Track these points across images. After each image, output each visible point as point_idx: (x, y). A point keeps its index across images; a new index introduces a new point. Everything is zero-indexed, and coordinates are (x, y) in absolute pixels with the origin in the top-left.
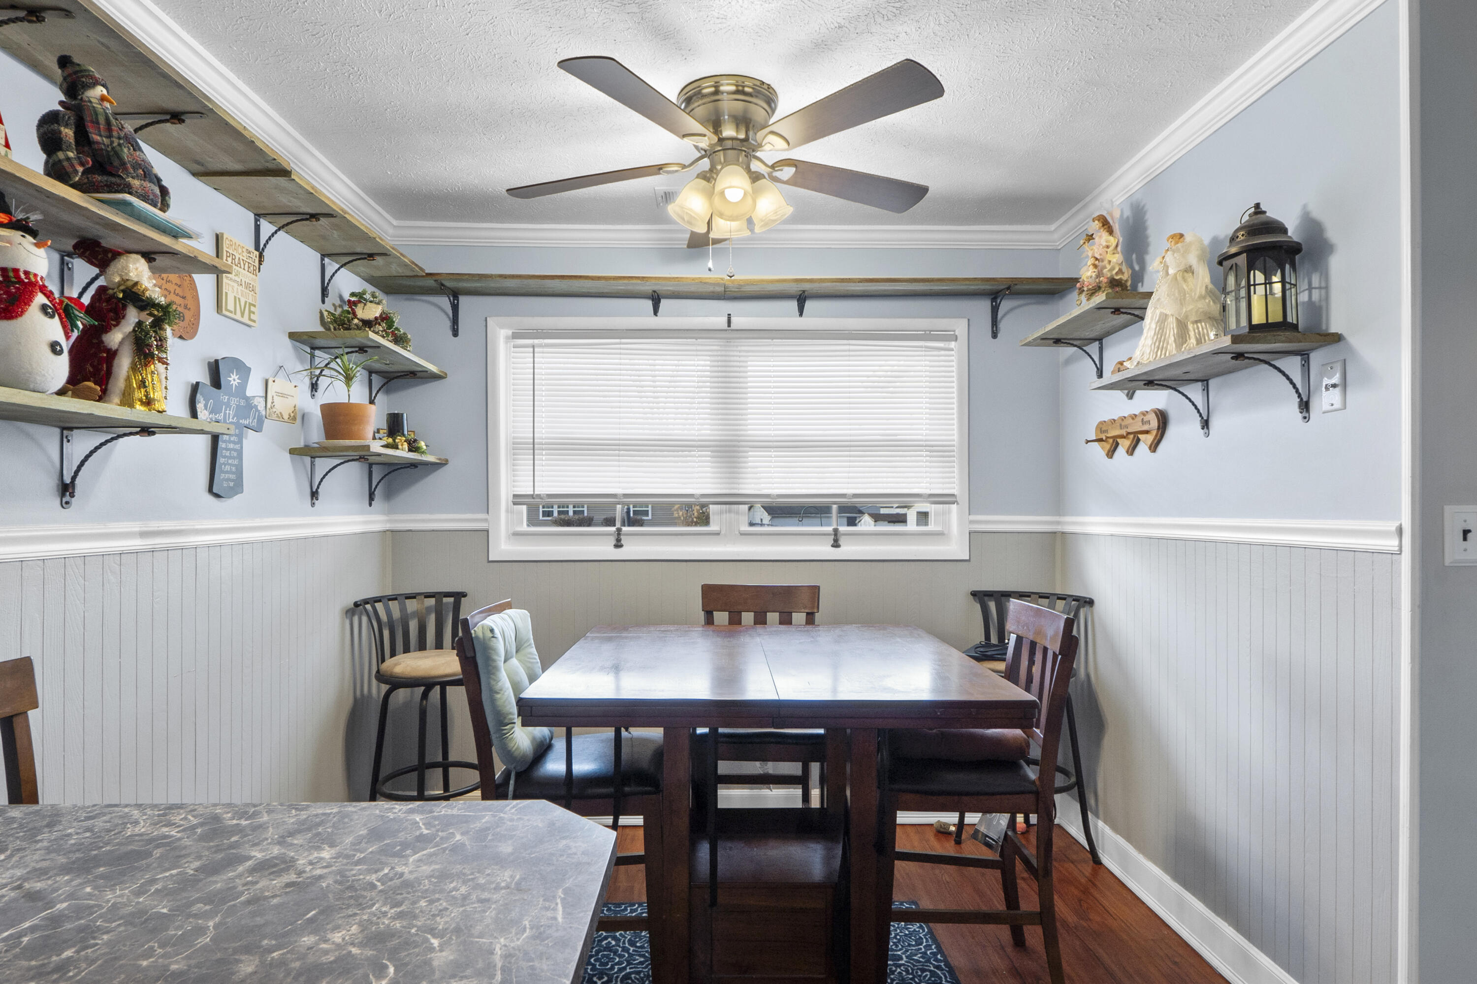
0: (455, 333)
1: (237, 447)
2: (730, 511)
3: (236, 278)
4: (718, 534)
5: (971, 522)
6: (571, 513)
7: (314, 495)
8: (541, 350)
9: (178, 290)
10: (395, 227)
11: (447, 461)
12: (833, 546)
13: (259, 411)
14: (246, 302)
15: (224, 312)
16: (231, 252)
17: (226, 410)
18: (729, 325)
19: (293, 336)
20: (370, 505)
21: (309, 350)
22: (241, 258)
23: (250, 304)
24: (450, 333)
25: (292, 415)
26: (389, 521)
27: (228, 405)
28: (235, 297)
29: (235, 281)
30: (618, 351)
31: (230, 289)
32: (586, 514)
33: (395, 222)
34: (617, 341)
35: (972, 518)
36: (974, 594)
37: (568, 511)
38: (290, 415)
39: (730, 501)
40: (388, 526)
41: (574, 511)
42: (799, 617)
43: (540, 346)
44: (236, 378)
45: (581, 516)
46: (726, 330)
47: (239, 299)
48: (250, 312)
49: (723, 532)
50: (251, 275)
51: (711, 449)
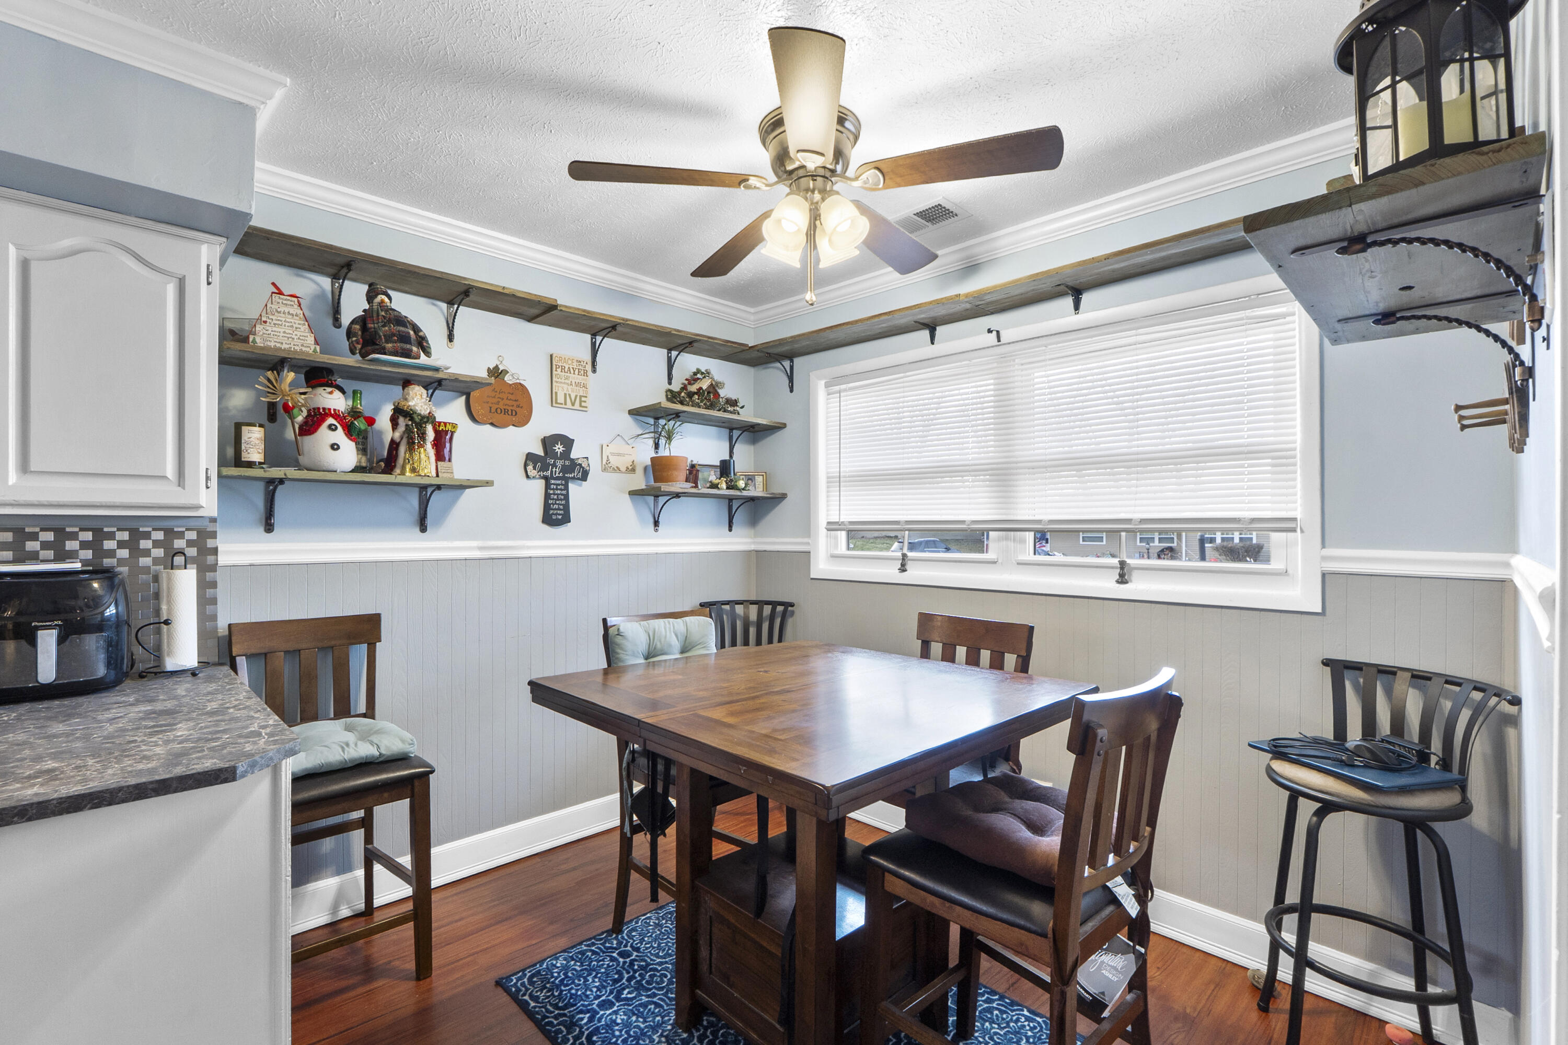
0: (792, 391)
1: (564, 492)
2: (1007, 539)
3: (566, 381)
4: (995, 563)
5: (1324, 558)
6: (1237, 540)
7: (656, 523)
8: (845, 393)
9: (510, 397)
10: (753, 313)
11: (786, 494)
12: (1118, 582)
13: (583, 468)
14: (576, 396)
15: (554, 405)
16: (560, 364)
17: (552, 468)
18: (999, 340)
19: (632, 412)
20: (730, 530)
21: (651, 421)
22: (571, 366)
23: (581, 397)
24: (789, 390)
25: (630, 468)
26: (754, 543)
27: (554, 465)
28: (565, 395)
29: (565, 383)
30: (902, 385)
31: (560, 389)
32: (1254, 541)
33: (752, 310)
34: (902, 375)
35: (1327, 552)
36: (1326, 663)
37: (1233, 538)
38: (627, 468)
39: (1010, 528)
40: (753, 547)
41: (1240, 538)
42: (1010, 660)
43: (845, 390)
44: (561, 447)
45: (1248, 543)
46: (996, 346)
47: (570, 395)
48: (581, 402)
49: (1000, 561)
50: (582, 377)
51: (990, 472)
